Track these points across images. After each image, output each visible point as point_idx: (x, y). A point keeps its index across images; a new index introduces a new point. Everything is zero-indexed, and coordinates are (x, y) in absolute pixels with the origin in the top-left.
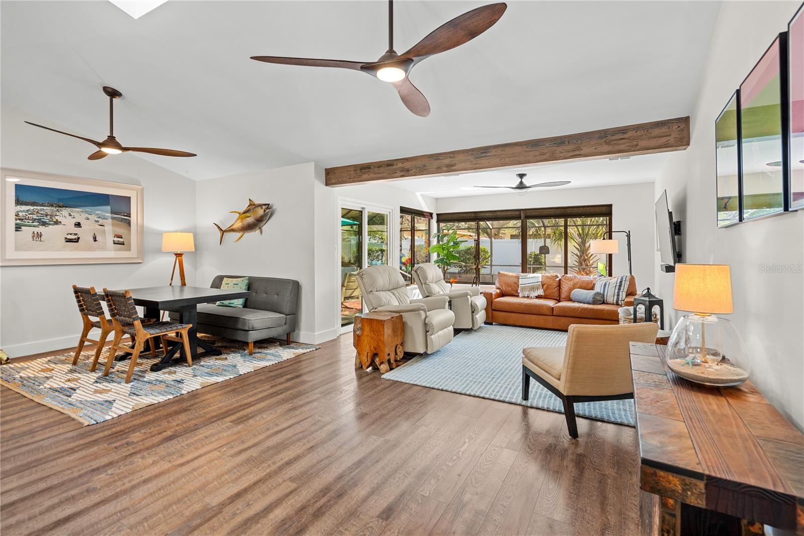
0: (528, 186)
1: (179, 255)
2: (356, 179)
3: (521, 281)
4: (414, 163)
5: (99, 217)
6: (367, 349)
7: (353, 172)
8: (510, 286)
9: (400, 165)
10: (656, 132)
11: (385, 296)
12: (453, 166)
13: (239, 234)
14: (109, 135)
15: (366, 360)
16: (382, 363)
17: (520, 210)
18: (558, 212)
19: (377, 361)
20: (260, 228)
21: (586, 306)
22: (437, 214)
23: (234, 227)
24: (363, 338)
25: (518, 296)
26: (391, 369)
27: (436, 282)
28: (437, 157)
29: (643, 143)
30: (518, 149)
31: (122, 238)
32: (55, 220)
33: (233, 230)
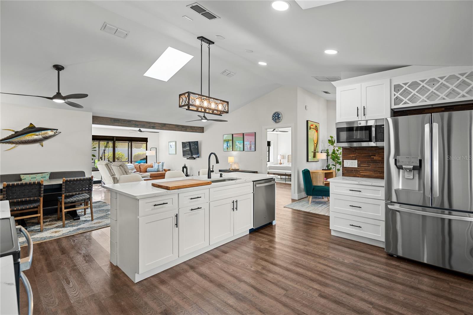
7: (109, 121)
9: (134, 122)
10: (199, 129)
14: (57, 92)
28: (149, 123)
30: (173, 126)
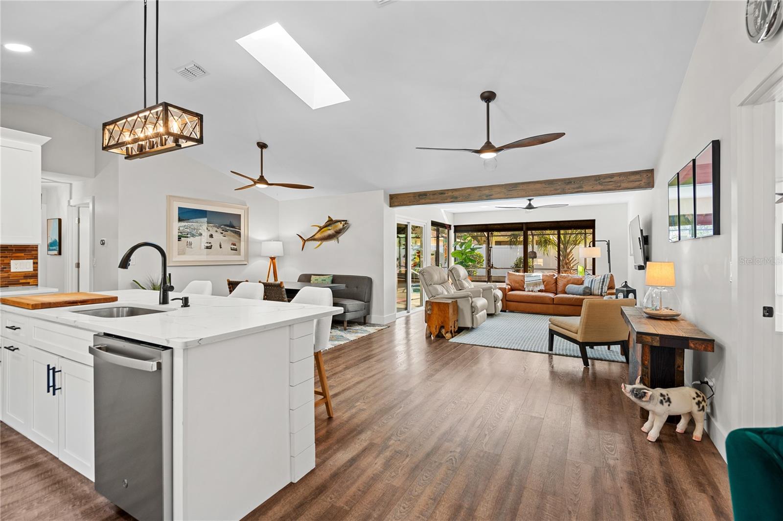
0: (535, 207)
1: (273, 259)
2: (415, 203)
3: (526, 279)
4: (461, 192)
5: (223, 230)
6: (436, 323)
7: (412, 198)
8: (518, 283)
9: (449, 194)
10: (633, 178)
11: (440, 288)
12: (491, 195)
13: (320, 242)
14: (260, 175)
15: (435, 331)
16: (447, 332)
17: (522, 224)
18: (553, 225)
19: (443, 331)
20: (337, 238)
21: (578, 296)
22: (454, 226)
23: (316, 237)
24: (432, 315)
25: (524, 290)
26: (453, 337)
27: (464, 280)
28: (479, 189)
29: (624, 185)
31: (235, 245)
32: (199, 233)
33: (315, 240)
